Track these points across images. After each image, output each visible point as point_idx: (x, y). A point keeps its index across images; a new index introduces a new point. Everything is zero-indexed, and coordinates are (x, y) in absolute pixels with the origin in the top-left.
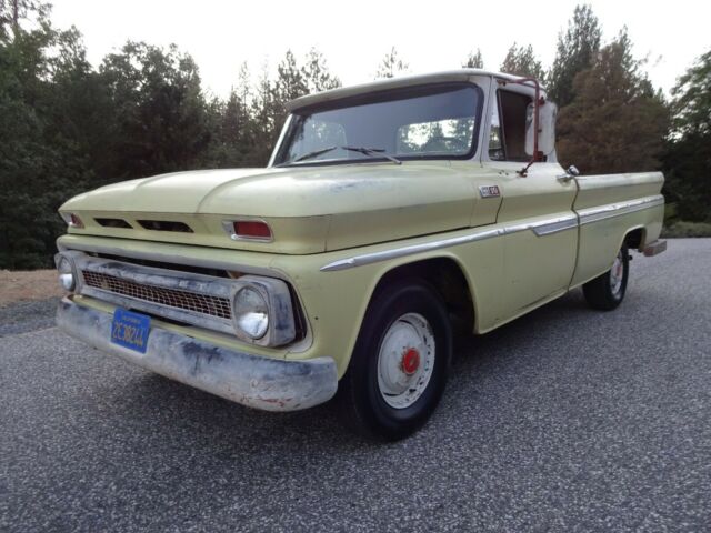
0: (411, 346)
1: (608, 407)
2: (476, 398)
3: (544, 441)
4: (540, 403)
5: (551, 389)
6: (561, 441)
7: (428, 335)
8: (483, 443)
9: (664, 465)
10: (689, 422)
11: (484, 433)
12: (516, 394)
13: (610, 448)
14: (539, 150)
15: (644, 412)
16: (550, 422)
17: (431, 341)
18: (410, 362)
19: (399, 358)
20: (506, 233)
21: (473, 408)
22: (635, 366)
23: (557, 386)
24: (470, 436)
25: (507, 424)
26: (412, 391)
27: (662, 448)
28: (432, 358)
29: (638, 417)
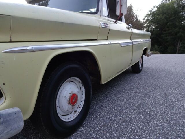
0: (73, 93)
1: (150, 108)
2: (102, 109)
3: (131, 128)
4: (126, 109)
5: (128, 102)
6: (138, 127)
7: (81, 86)
8: (107, 132)
9: (182, 136)
10: (180, 112)
11: (107, 126)
12: (117, 106)
13: (158, 128)
14: (122, 13)
15: (163, 110)
16: (132, 117)
17: (83, 89)
18: (73, 99)
19: (68, 98)
20: (111, 44)
21: (101, 114)
22: (153, 91)
23: (130, 101)
24: (101, 129)
25: (115, 120)
26: (75, 111)
27: (177, 127)
28: (84, 96)
29: (162, 112)
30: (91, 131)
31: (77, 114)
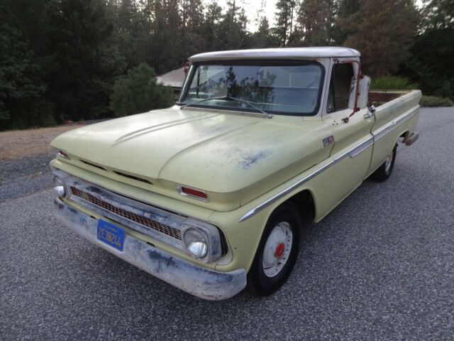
0: (281, 242)
1: (388, 265)
3: (354, 293)
4: (349, 262)
5: (354, 250)
6: (364, 293)
7: (289, 231)
8: (320, 295)
9: (422, 311)
10: (434, 276)
11: (320, 287)
12: (334, 254)
13: (391, 298)
15: (409, 269)
16: (356, 277)
17: (291, 234)
18: (280, 250)
19: (275, 250)
20: (336, 162)
21: (311, 266)
23: (357, 247)
24: (312, 290)
25: (332, 279)
26: (279, 264)
27: (421, 298)
28: (290, 248)
29: (405, 273)
30: (298, 290)
31: (281, 267)
